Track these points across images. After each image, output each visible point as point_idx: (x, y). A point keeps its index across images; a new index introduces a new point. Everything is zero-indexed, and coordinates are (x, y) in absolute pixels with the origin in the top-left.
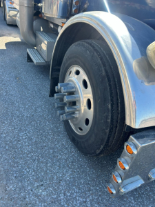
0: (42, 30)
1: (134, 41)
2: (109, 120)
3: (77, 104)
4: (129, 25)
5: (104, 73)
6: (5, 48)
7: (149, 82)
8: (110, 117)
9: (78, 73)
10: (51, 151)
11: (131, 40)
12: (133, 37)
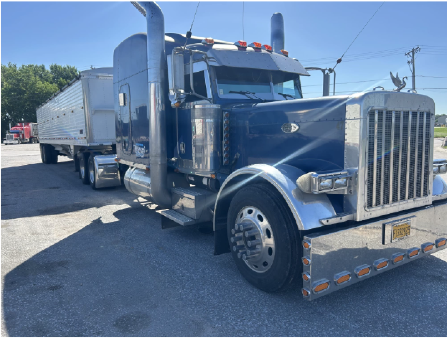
0: (174, 185)
1: (289, 179)
2: (288, 237)
3: (257, 238)
4: (282, 170)
5: (274, 204)
6: (117, 220)
7: (306, 202)
8: (288, 235)
9: (250, 212)
10: (240, 298)
11: (286, 179)
12: (287, 176)
